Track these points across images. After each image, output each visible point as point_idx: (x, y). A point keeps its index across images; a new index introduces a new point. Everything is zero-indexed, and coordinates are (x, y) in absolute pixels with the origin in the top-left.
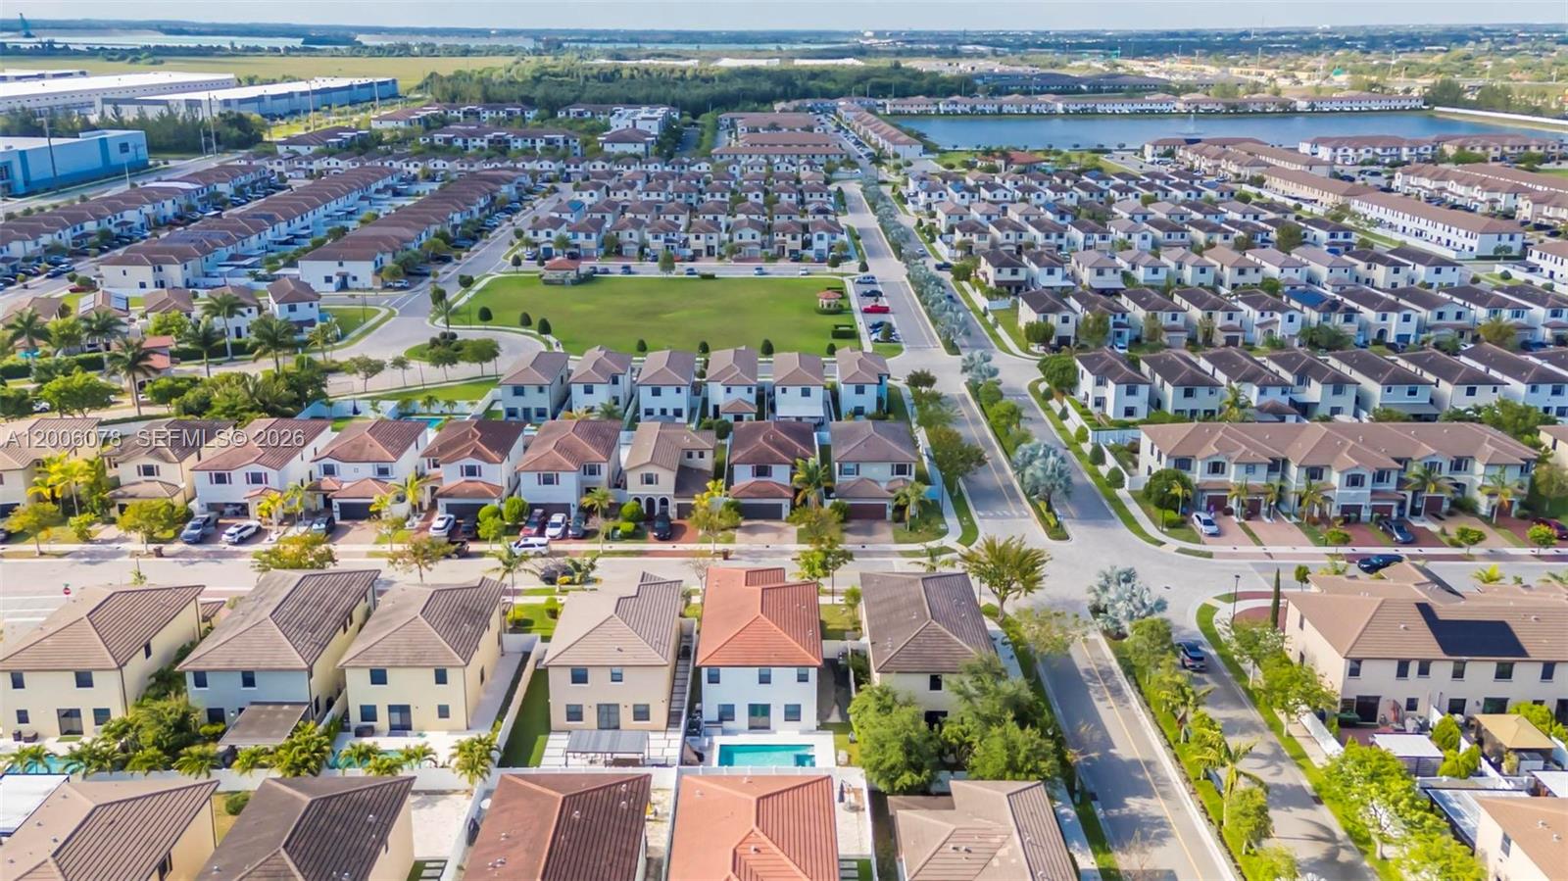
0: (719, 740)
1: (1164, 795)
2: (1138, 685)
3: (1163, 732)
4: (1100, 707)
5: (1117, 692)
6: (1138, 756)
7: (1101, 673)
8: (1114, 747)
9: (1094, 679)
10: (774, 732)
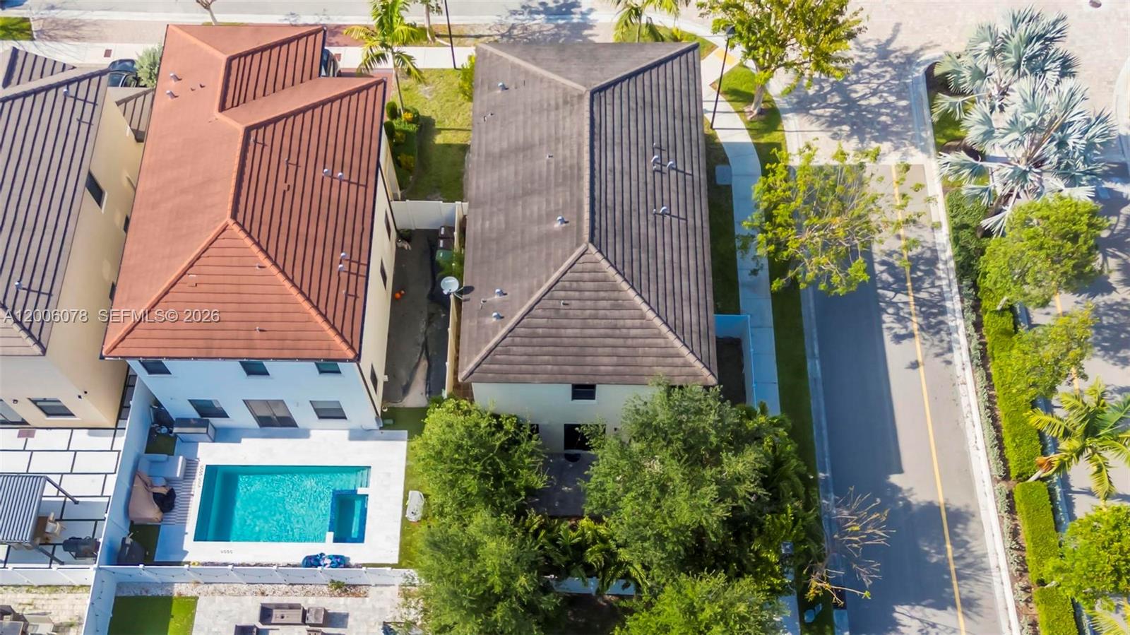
0: (210, 454)
1: (969, 604)
2: (976, 307)
3: (1000, 442)
4: (896, 355)
5: (933, 314)
6: (940, 499)
7: (915, 262)
8: (900, 471)
9: (899, 283)
10: (305, 434)
